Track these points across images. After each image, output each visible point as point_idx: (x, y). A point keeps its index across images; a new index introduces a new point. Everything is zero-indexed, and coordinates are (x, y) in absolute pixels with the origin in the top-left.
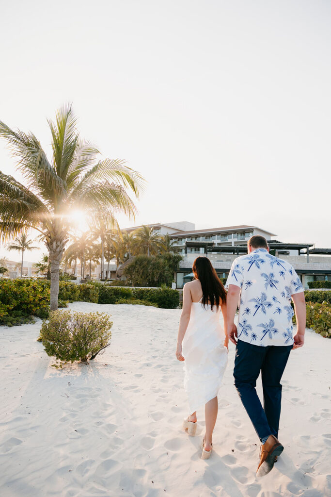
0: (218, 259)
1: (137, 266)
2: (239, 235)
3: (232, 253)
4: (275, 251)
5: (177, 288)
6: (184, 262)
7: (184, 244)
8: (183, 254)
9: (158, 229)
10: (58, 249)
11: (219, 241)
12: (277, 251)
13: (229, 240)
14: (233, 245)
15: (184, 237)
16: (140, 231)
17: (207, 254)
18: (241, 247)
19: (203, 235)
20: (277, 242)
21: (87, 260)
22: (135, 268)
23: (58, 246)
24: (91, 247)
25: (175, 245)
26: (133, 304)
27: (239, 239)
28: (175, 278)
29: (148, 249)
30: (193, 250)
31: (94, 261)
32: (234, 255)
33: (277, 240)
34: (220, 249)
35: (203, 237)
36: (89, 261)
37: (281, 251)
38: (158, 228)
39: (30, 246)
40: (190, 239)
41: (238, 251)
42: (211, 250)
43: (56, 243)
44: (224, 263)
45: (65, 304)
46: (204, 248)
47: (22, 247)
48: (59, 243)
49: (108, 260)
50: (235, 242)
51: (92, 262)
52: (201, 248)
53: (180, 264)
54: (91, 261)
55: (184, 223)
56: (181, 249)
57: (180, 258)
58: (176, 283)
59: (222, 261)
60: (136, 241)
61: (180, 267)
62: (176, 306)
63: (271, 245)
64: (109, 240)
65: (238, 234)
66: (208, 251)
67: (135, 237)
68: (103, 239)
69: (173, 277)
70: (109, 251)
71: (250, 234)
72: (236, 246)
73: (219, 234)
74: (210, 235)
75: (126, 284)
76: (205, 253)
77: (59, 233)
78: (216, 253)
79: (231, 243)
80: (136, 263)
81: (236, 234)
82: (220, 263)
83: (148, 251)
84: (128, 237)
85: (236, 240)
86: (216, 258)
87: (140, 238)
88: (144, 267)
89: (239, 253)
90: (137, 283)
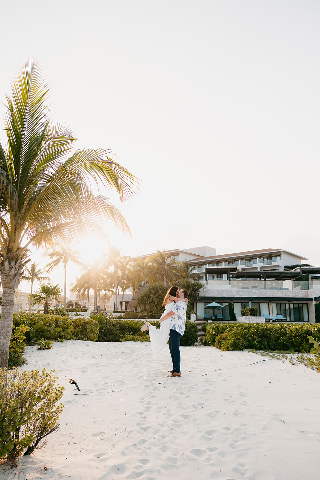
0: (243, 287)
1: (152, 295)
2: (266, 259)
3: (259, 279)
4: (308, 275)
5: (197, 320)
6: (205, 290)
7: (204, 271)
8: (203, 282)
9: (177, 256)
10: (13, 272)
11: (243, 267)
12: (310, 276)
13: (255, 266)
14: (259, 270)
15: (205, 263)
16: (156, 256)
17: (230, 280)
18: (268, 272)
19: (225, 260)
20: (309, 266)
21: (101, 290)
22: (149, 298)
23: (12, 268)
24: (105, 276)
25: (195, 272)
26: (141, 341)
27: (265, 264)
28: (195, 309)
29: (165, 276)
30: (215, 277)
31: (109, 291)
32: (260, 281)
33: (309, 264)
34: (244, 274)
35: (225, 263)
36: (103, 291)
37: (314, 275)
38: (176, 254)
39: (39, 276)
40: (211, 265)
41: (265, 277)
42: (235, 276)
43: (10, 264)
44: (250, 290)
45: (48, 344)
46: (226, 275)
47: (31, 277)
48: (13, 264)
49: (124, 290)
50: (261, 268)
51: (107, 292)
52: (224, 275)
53: (200, 293)
54: (105, 291)
55: (204, 248)
56: (202, 277)
57: (200, 286)
58: (196, 314)
59: (248, 288)
60: (151, 268)
61: (200, 296)
62: (194, 343)
63: (303, 269)
64: (123, 268)
65: (263, 258)
66: (231, 277)
67: (150, 264)
68: (116, 267)
69: (193, 307)
70: (124, 280)
71: (278, 258)
72: (262, 272)
73: (242, 258)
74: (234, 260)
75: (139, 316)
76: (227, 280)
77: (15, 249)
78: (240, 279)
79: (256, 268)
80: (150, 292)
81: (262, 259)
82: (245, 290)
83: (165, 279)
84: (143, 264)
85: (262, 265)
86: (240, 284)
87: (155, 265)
88: (159, 296)
89: (267, 279)
90: (152, 315)
